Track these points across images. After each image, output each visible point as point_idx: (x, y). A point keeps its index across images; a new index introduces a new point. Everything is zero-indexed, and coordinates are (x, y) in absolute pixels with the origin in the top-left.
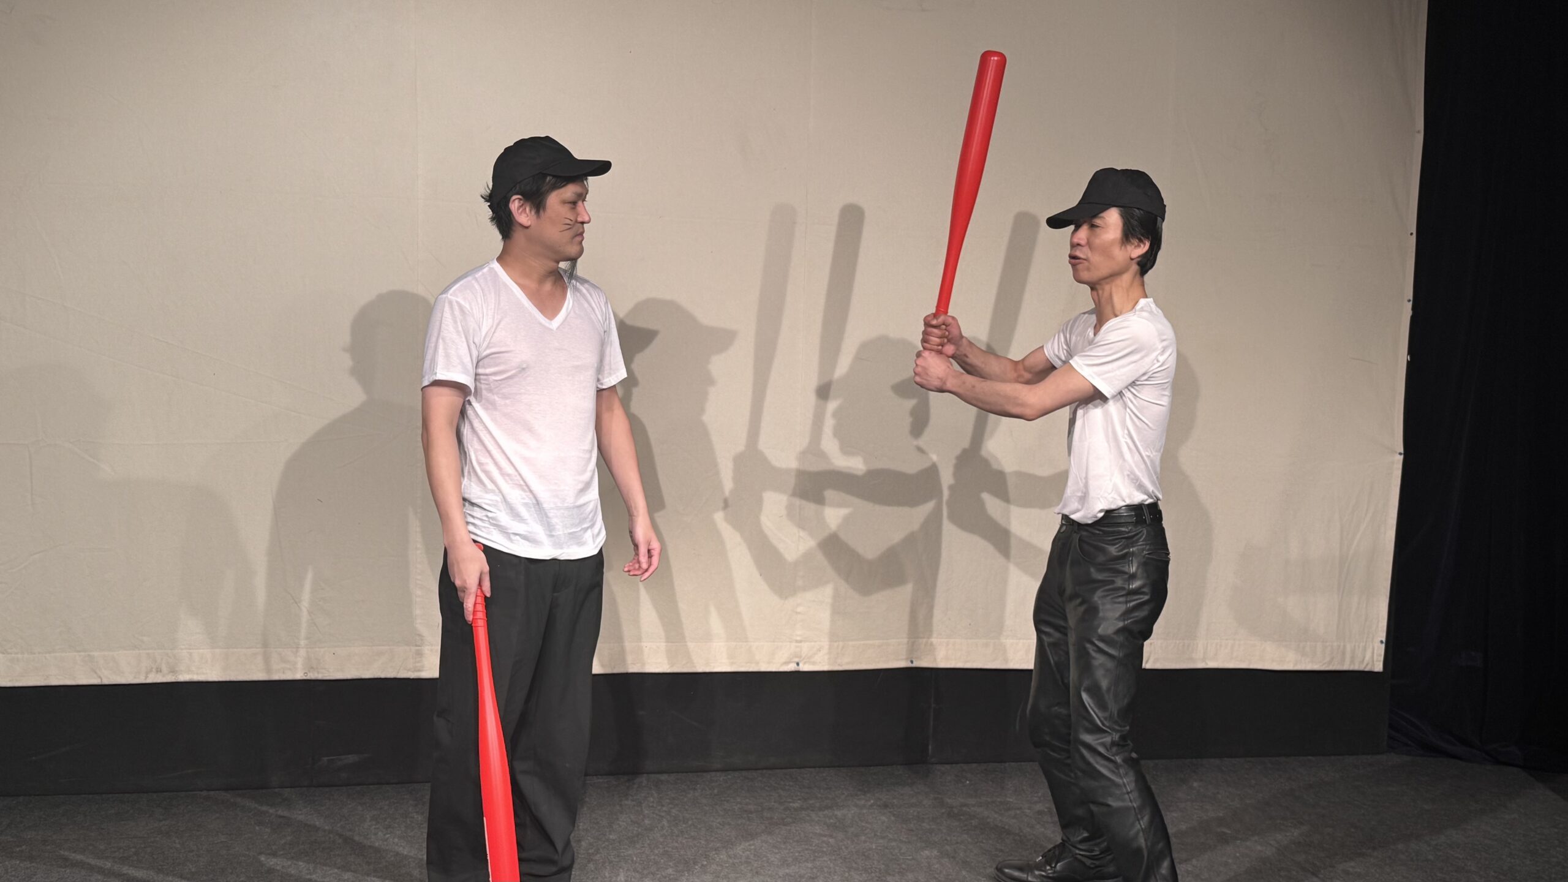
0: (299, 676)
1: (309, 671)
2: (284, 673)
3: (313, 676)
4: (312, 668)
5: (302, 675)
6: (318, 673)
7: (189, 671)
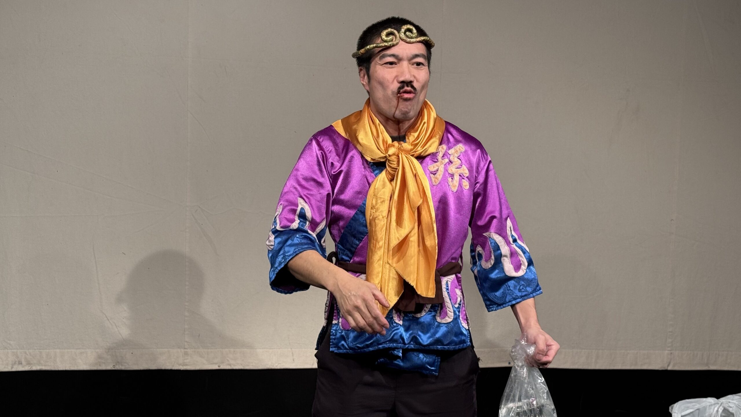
0: (110, 367)
1: (116, 365)
2: (100, 365)
3: (118, 367)
4: (118, 362)
5: (112, 367)
6: (122, 365)
7: (39, 364)
